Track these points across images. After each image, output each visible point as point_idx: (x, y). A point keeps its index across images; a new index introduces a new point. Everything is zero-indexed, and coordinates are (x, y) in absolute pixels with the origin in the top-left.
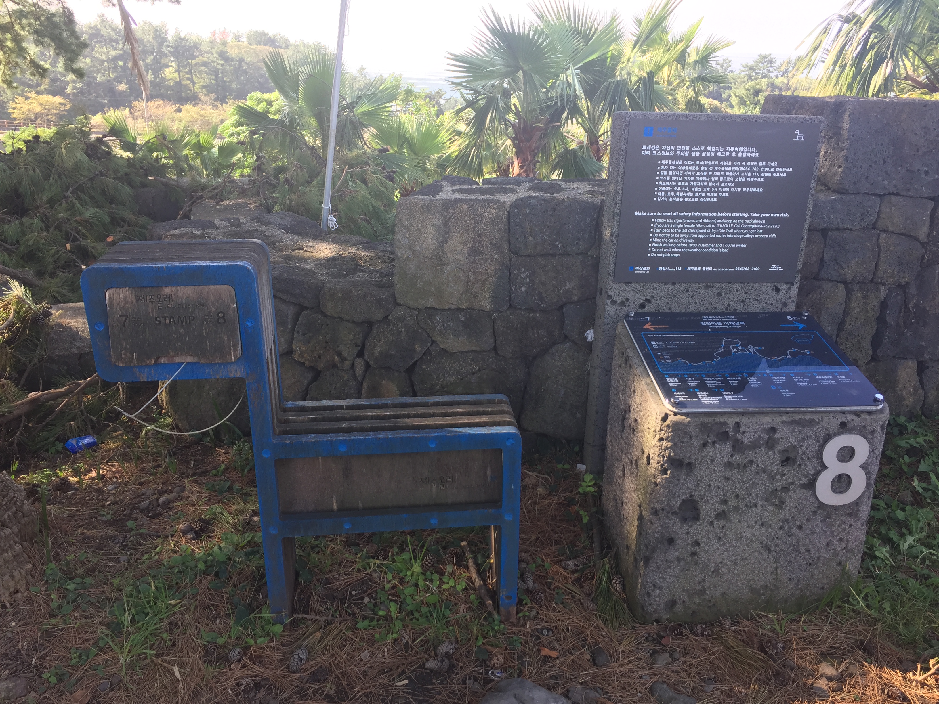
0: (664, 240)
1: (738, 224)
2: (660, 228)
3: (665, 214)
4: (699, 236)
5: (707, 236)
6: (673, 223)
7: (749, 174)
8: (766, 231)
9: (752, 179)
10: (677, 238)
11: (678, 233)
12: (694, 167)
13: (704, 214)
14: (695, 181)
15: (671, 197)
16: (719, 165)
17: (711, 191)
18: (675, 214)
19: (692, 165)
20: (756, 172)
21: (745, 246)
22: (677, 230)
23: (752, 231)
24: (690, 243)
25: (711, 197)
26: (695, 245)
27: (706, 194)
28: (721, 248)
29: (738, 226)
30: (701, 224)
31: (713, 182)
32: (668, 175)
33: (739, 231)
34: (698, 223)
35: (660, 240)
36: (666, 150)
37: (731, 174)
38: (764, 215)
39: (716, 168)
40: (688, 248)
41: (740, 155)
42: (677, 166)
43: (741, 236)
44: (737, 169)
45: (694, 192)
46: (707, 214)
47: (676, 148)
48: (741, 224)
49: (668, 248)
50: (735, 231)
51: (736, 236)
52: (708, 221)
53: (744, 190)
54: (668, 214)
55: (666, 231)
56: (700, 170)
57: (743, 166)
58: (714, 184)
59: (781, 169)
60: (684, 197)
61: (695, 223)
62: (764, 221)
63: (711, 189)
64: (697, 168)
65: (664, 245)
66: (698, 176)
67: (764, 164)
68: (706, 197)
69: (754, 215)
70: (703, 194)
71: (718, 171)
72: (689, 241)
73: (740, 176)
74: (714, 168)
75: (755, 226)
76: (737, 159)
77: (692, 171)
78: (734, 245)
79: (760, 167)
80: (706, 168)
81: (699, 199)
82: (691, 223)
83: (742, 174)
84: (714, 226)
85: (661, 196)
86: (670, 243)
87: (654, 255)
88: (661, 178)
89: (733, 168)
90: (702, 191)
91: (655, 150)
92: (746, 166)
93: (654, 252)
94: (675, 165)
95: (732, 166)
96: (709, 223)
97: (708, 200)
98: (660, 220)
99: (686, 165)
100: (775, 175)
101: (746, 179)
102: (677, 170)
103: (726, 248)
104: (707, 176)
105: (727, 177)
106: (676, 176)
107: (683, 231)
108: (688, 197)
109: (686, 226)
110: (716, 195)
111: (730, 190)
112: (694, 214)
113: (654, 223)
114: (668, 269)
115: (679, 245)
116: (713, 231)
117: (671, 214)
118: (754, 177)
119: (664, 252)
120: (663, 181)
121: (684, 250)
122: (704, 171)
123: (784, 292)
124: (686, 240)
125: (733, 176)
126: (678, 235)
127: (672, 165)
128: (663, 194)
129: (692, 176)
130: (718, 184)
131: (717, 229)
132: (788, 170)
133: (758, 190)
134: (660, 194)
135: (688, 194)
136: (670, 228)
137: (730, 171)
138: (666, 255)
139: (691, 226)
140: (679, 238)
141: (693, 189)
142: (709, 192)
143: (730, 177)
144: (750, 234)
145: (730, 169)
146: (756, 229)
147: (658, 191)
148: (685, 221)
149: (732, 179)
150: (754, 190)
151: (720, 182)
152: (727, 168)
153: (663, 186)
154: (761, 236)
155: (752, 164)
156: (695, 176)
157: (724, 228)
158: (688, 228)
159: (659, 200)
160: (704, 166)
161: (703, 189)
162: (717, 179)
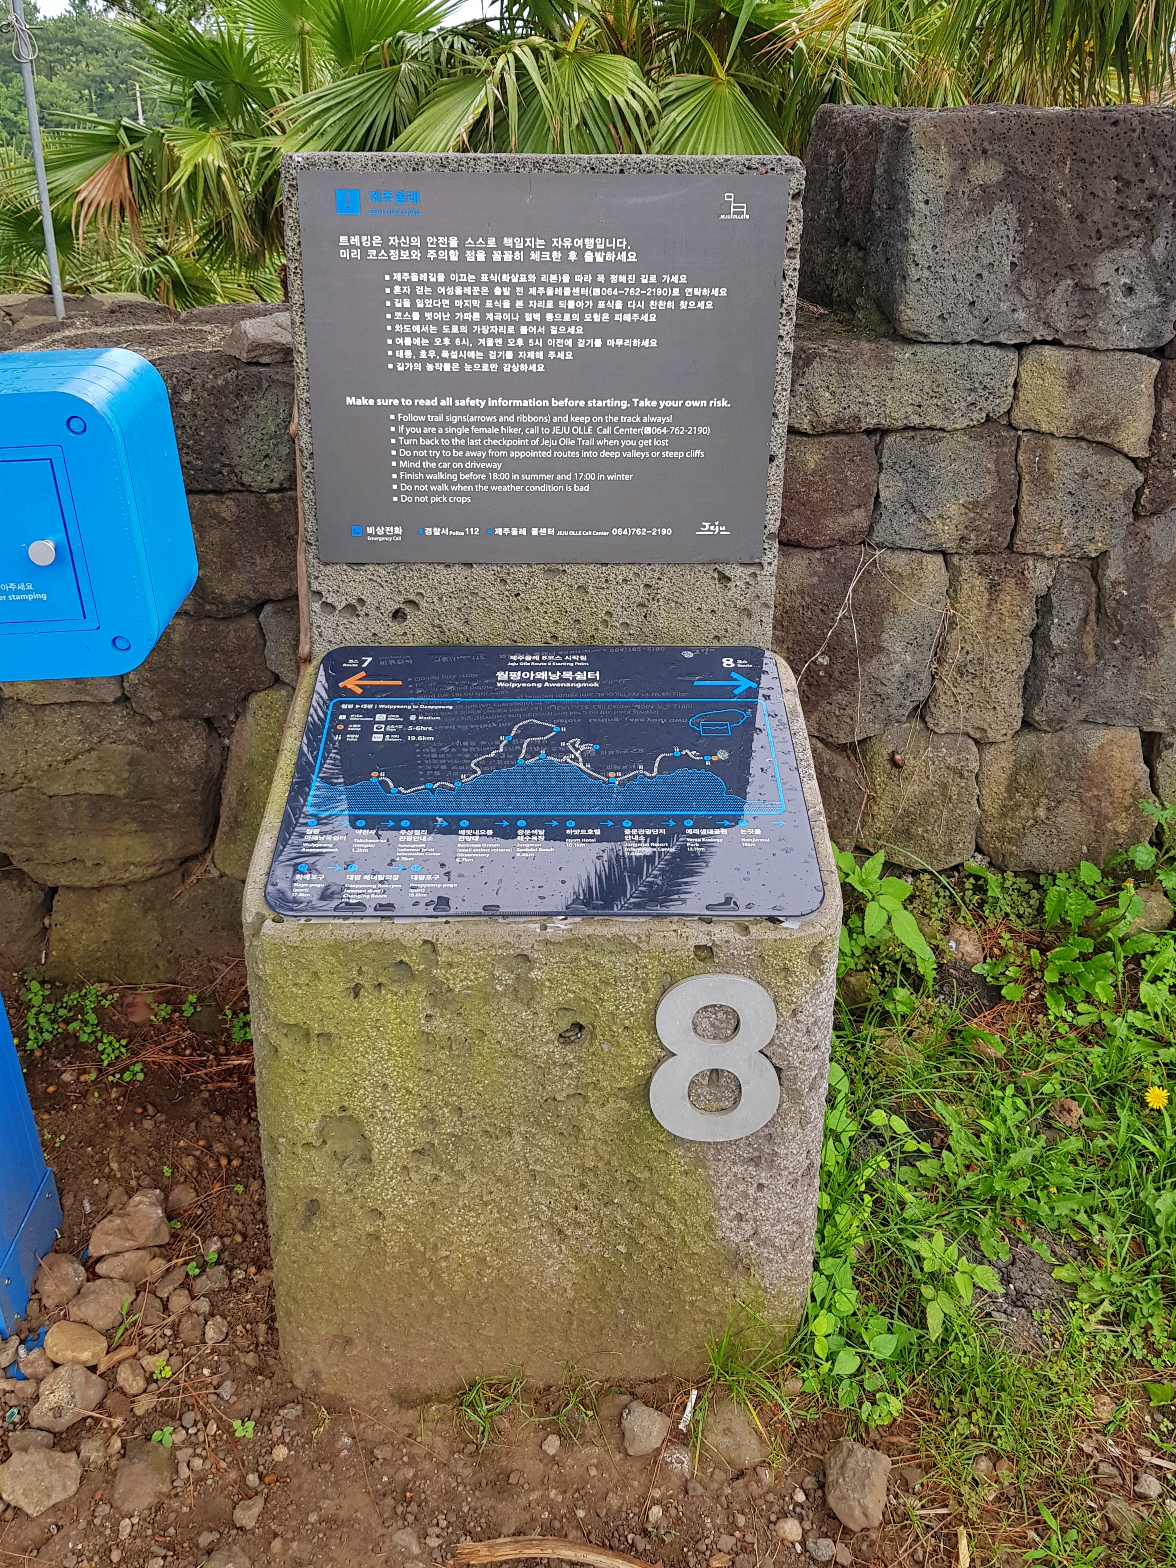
0: (426, 464)
1: (605, 425)
2: (411, 436)
3: (422, 402)
4: (512, 454)
5: (532, 454)
6: (445, 424)
7: (619, 305)
8: (676, 443)
9: (627, 317)
10: (458, 460)
11: (458, 448)
12: (476, 289)
13: (517, 402)
14: (483, 321)
15: (433, 361)
16: (538, 284)
17: (526, 348)
18: (447, 402)
19: (472, 285)
20: (636, 299)
21: (627, 477)
22: (455, 441)
23: (643, 443)
24: (493, 470)
25: (529, 361)
26: (505, 476)
27: (516, 355)
28: (571, 483)
29: (605, 431)
30: (514, 425)
31: (528, 324)
32: (413, 308)
33: (610, 443)
34: (506, 424)
35: (417, 465)
36: (399, 248)
37: (571, 304)
38: (669, 403)
39: (533, 291)
40: (489, 482)
41: (588, 257)
42: (434, 285)
43: (616, 455)
44: (584, 291)
45: (486, 350)
46: (526, 403)
47: (424, 242)
48: (612, 424)
49: (439, 482)
50: (599, 443)
51: (605, 454)
52: (529, 419)
53: (610, 343)
54: (428, 403)
55: (428, 442)
56: (491, 296)
57: (600, 285)
58: (533, 329)
59: (697, 292)
60: (460, 360)
61: (498, 425)
62: (669, 419)
63: (526, 342)
64: (485, 290)
65: (429, 477)
66: (489, 310)
67: (653, 279)
68: (516, 360)
69: (642, 404)
70: (510, 355)
71: (538, 297)
72: (489, 465)
73: (595, 310)
74: (526, 291)
75: (648, 430)
76: (581, 266)
77: (472, 297)
78: (601, 477)
79: (644, 287)
80: (507, 292)
81: (501, 368)
82: (488, 425)
83: (601, 305)
84: (545, 431)
85: (404, 360)
86: (444, 471)
87: (409, 499)
88: (398, 315)
89: (576, 291)
90: (505, 348)
91: (372, 247)
92: (608, 284)
93: (407, 493)
94: (428, 284)
95: (572, 284)
96: (532, 425)
97: (523, 367)
98: (410, 417)
99: (454, 284)
100: (683, 305)
101: (612, 317)
102: (435, 295)
103: (583, 483)
104: (513, 309)
105: (563, 311)
106: (433, 310)
107: (472, 442)
108: (471, 361)
109: (475, 430)
110: (540, 355)
111: (575, 343)
112: (492, 403)
113: (396, 423)
114: (445, 531)
115: (466, 477)
116: (545, 442)
117: (434, 402)
118: (632, 312)
119: (430, 493)
120: (402, 322)
121: (478, 487)
122: (502, 297)
123: (741, 584)
124: (482, 465)
125: (576, 310)
126: (460, 453)
127: (420, 283)
128: (408, 354)
129: (473, 310)
130: (542, 330)
131: (556, 437)
132: (715, 292)
133: (646, 343)
134: (400, 354)
135: (471, 355)
136: (439, 436)
137: (567, 299)
138: (437, 499)
139: (490, 431)
140: (464, 459)
141: (482, 341)
142: (521, 348)
143: (571, 312)
144: (637, 448)
145: (567, 292)
146: (651, 436)
147: (395, 347)
148: (472, 419)
149: (576, 317)
150: (636, 343)
151: (548, 325)
152: (559, 291)
153: (403, 335)
154: (667, 454)
155: (623, 279)
156: (483, 311)
157: (571, 436)
158: (484, 436)
159: (401, 369)
160: (502, 285)
161: (505, 342)
162: (537, 316)
